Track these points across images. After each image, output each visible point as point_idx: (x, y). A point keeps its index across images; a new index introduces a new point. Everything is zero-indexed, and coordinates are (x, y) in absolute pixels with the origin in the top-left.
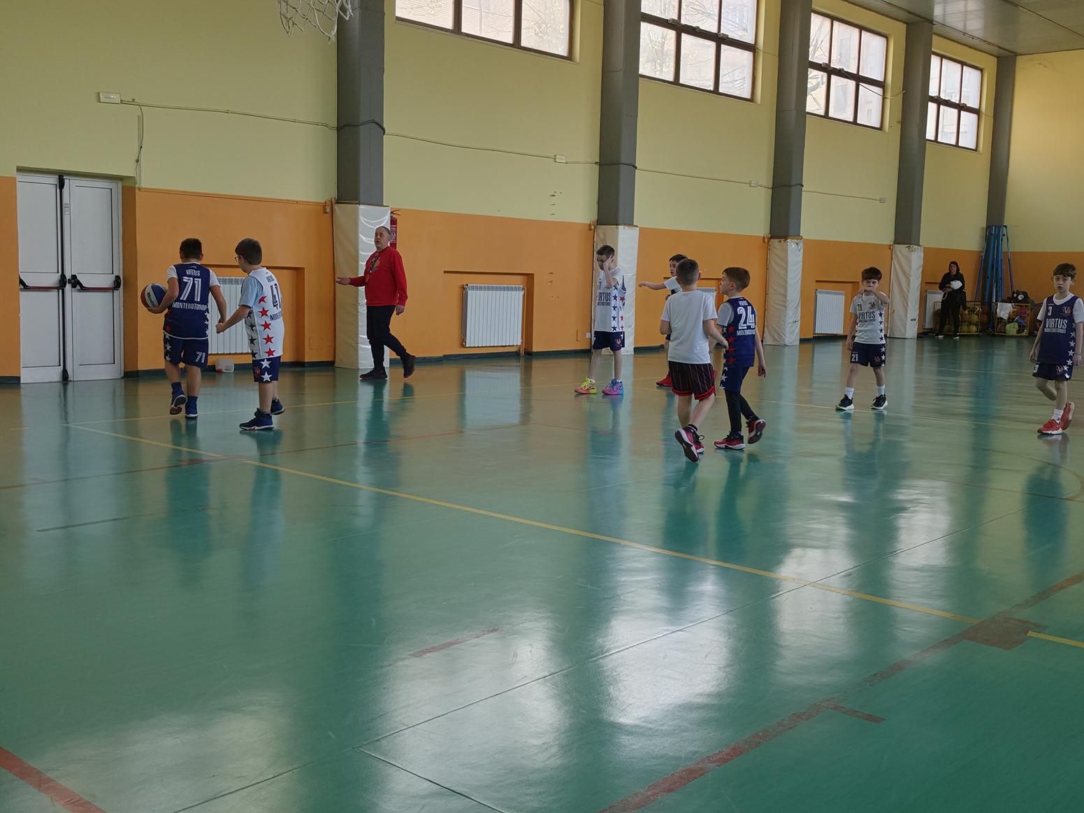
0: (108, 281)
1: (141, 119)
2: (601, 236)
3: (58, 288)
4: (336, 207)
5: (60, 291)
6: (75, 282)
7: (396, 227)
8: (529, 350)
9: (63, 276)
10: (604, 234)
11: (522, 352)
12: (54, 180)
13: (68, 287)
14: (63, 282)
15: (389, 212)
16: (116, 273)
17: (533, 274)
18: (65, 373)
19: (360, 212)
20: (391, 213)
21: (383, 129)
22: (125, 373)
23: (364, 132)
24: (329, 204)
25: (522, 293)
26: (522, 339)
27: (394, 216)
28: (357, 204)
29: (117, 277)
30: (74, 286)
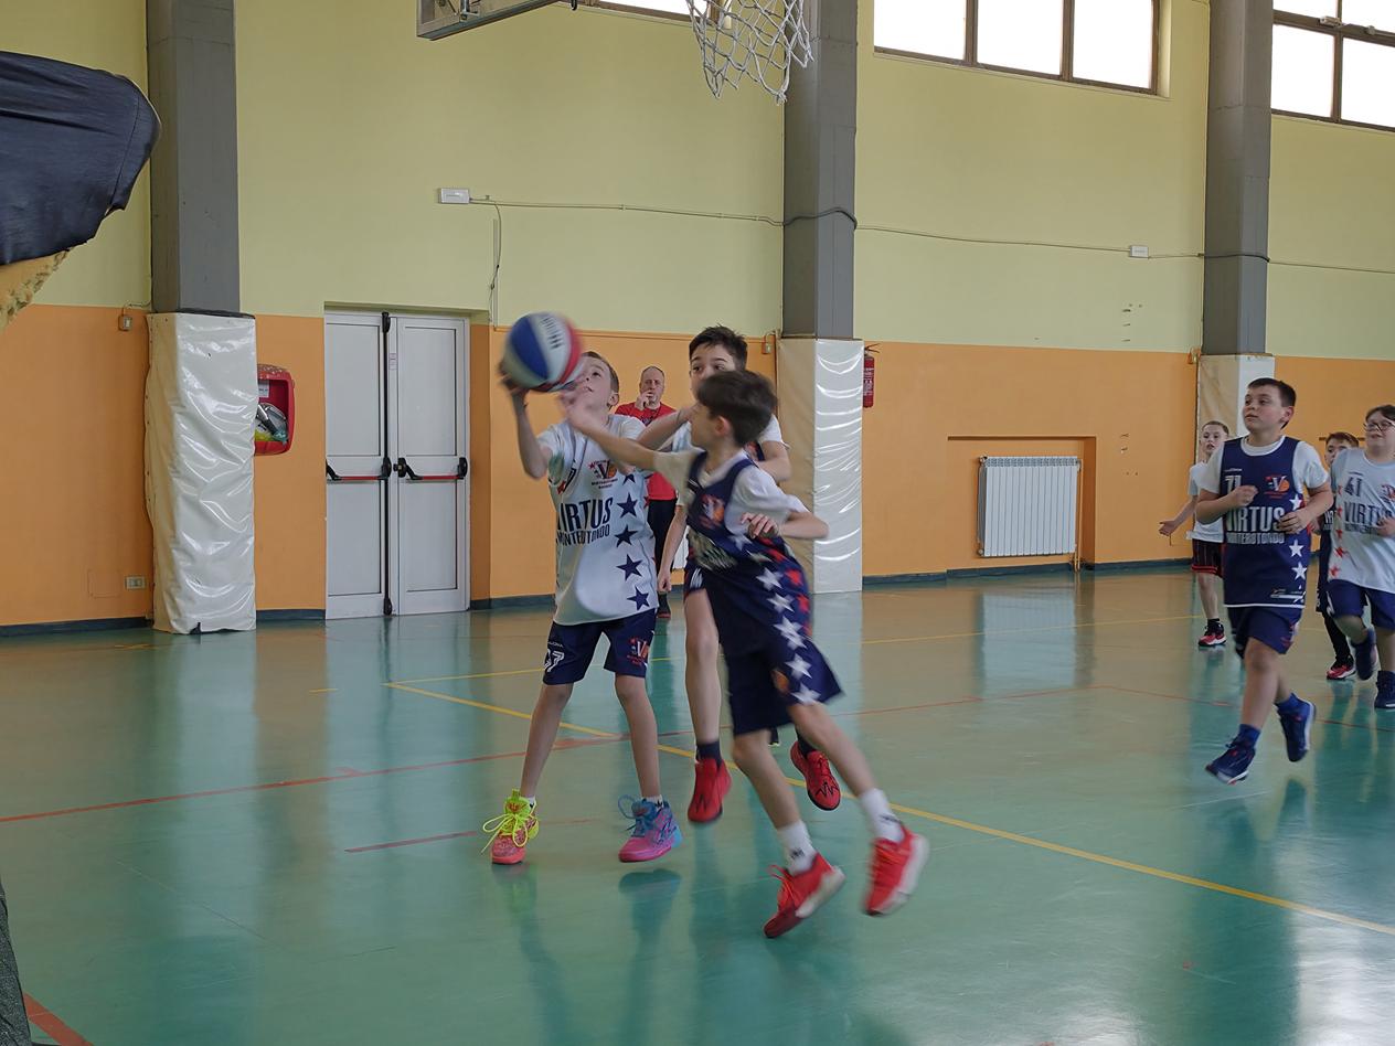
0: (450, 467)
1: (498, 225)
2: (1210, 373)
3: (379, 478)
4: (781, 344)
5: (383, 482)
6: (404, 469)
7: (873, 371)
8: (1089, 561)
9: (387, 460)
10: (1215, 369)
11: (1077, 564)
12: (376, 319)
13: (394, 475)
14: (386, 468)
15: (863, 348)
16: (460, 455)
17: (1095, 438)
18: (387, 601)
19: (817, 350)
20: (866, 349)
21: (854, 221)
22: (471, 602)
23: (824, 226)
24: (770, 340)
25: (1076, 468)
26: (1077, 543)
27: (870, 354)
28: (813, 337)
29: (463, 460)
30: (401, 475)
